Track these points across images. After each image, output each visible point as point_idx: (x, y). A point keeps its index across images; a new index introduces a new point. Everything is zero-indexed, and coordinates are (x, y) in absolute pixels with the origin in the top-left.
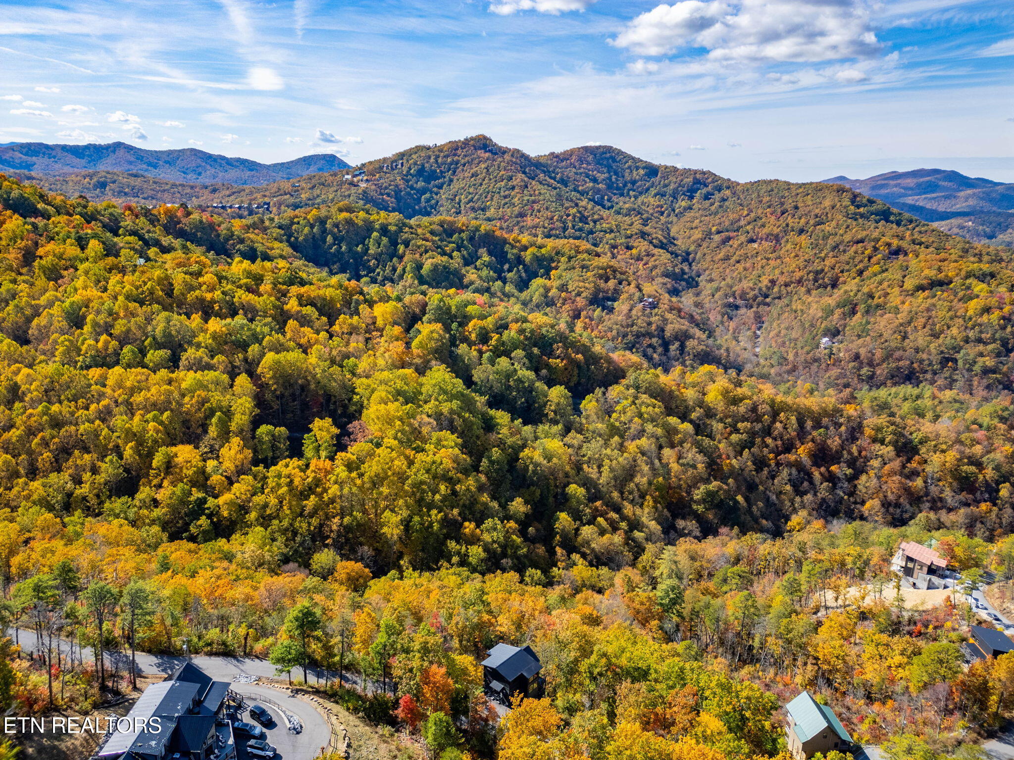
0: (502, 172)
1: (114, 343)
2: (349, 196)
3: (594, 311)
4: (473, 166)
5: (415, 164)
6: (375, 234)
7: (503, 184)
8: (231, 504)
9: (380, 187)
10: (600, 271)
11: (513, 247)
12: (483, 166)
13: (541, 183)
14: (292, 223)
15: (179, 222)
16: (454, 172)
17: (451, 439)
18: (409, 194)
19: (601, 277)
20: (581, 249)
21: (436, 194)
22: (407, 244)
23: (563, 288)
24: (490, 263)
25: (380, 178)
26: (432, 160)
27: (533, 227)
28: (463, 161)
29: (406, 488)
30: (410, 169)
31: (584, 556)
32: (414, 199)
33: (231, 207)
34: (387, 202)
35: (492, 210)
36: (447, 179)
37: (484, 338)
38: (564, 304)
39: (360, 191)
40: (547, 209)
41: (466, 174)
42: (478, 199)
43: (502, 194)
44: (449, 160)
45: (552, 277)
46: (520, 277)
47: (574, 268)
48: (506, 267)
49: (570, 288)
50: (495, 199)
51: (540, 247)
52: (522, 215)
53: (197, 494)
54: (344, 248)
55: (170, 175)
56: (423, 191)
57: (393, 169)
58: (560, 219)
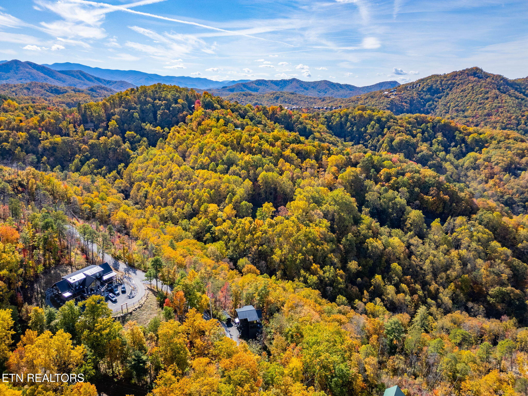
0: (483, 89)
1: (209, 160)
2: (383, 103)
3: (504, 175)
4: (464, 86)
5: (427, 85)
6: (373, 122)
7: (481, 96)
8: (219, 230)
9: (402, 98)
10: (519, 151)
11: (461, 132)
12: (470, 85)
13: (510, 95)
14: (332, 116)
15: (276, 114)
16: (451, 89)
17: (326, 223)
18: (419, 102)
19: (518, 155)
20: (510, 137)
21: (436, 102)
22: (389, 128)
23: (488, 160)
24: (441, 141)
25: (404, 93)
26: (438, 82)
27: (494, 122)
28: (458, 83)
29: (291, 240)
30: (423, 88)
31: (383, 300)
32: (421, 105)
33: (322, 108)
34: (404, 106)
35: (470, 111)
36: (446, 93)
37: (388, 179)
38: (484, 169)
39: (389, 100)
40: (508, 111)
41: (458, 90)
42: (462, 105)
43: (479, 102)
44: (449, 82)
45: (483, 152)
46: (461, 151)
47: (500, 148)
48: (453, 144)
49: (492, 160)
50: (473, 105)
51: (480, 134)
52: (489, 115)
53: (211, 224)
54: (355, 129)
55: (312, 94)
56: (429, 100)
57: (413, 88)
58: (517, 118)
